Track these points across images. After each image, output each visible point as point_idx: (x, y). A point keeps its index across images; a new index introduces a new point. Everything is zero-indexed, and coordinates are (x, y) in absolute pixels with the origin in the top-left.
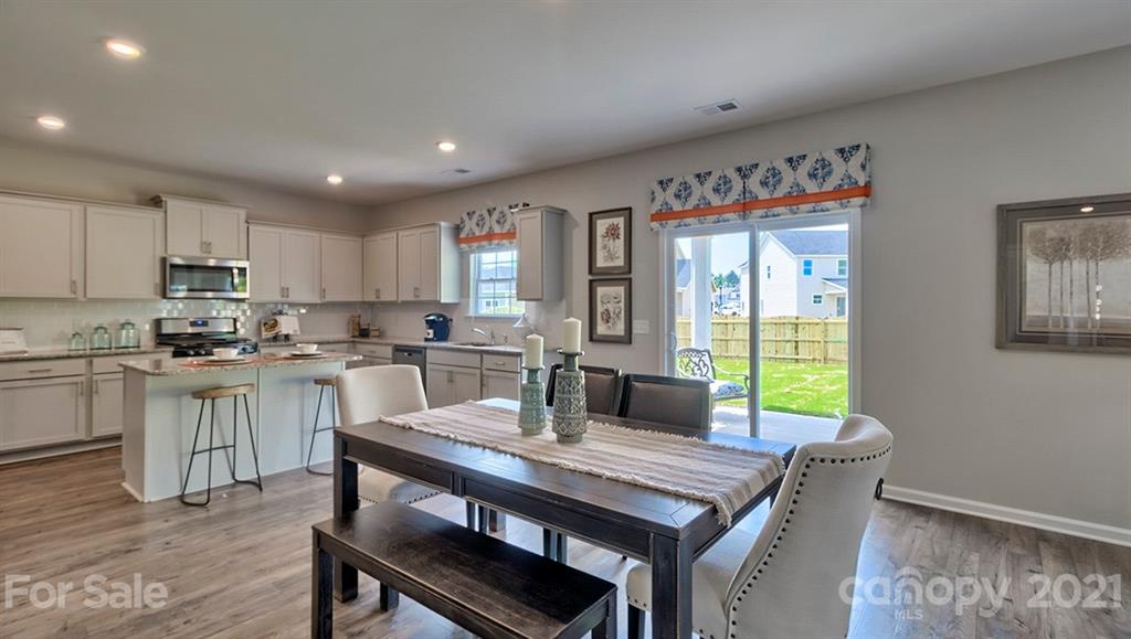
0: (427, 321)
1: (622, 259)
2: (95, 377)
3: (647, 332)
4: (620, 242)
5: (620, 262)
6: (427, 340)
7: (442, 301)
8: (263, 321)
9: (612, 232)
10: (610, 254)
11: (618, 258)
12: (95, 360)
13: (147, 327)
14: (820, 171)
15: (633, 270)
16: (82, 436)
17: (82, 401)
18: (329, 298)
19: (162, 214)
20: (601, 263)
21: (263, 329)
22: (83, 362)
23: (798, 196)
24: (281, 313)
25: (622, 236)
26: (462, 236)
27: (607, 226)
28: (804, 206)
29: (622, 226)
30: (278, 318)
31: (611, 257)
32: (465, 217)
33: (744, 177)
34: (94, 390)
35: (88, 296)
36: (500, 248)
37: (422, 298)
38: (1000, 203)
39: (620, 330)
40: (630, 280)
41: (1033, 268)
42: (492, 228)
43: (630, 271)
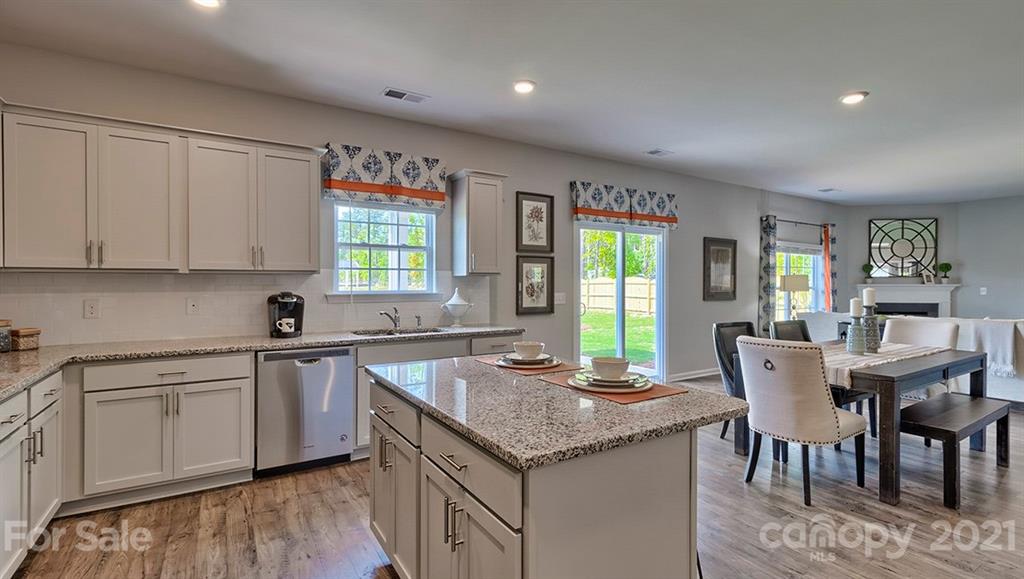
0: (283, 305)
1: (545, 239)
3: (565, 302)
4: (543, 225)
5: (543, 242)
9: (536, 214)
10: (535, 234)
11: (541, 238)
15: (554, 250)
20: (526, 241)
23: (652, 215)
25: (544, 219)
26: (336, 177)
27: (532, 208)
28: (655, 222)
29: (544, 209)
31: (535, 237)
32: (338, 149)
33: (631, 196)
36: (413, 207)
38: (706, 236)
39: (542, 303)
40: (552, 258)
41: (713, 265)
42: (395, 178)
43: (552, 250)
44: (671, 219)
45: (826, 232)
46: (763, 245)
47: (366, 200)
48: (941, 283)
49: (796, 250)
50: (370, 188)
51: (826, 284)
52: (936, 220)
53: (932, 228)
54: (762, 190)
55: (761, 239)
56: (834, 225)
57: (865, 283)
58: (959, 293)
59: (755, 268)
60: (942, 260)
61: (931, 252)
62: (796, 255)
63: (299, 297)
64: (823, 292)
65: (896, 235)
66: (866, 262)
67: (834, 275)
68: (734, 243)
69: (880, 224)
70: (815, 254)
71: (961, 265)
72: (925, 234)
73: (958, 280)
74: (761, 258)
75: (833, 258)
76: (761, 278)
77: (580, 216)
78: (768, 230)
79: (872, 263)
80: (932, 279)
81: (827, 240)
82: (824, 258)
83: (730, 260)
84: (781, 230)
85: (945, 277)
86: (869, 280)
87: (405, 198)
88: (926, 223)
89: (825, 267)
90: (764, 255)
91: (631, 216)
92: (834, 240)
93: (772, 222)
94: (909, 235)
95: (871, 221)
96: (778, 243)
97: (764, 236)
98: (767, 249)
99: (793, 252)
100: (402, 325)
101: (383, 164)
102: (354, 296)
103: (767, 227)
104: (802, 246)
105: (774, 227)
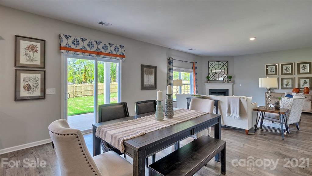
1: (39, 61)
3: (55, 93)
4: (38, 54)
5: (38, 63)
9: (32, 48)
10: (31, 58)
11: (36, 61)
14: (116, 49)
15: (46, 67)
20: (23, 62)
23: (111, 54)
25: (39, 51)
27: (28, 45)
28: (113, 57)
29: (38, 46)
31: (31, 60)
33: (98, 44)
38: (142, 64)
39: (37, 94)
40: (45, 71)
41: (145, 76)
43: (44, 67)
44: (122, 56)
45: (194, 65)
46: (169, 69)
48: (229, 82)
49: (183, 71)
51: (194, 83)
52: (227, 62)
53: (226, 64)
54: (168, 48)
55: (168, 66)
56: (196, 63)
57: (207, 82)
58: (234, 86)
59: (166, 77)
60: (230, 75)
61: (226, 72)
62: (183, 73)
64: (193, 86)
65: (216, 67)
66: (208, 75)
67: (196, 80)
68: (155, 68)
69: (212, 62)
70: (190, 72)
71: (234, 77)
72: (225, 66)
73: (234, 81)
74: (168, 73)
75: (196, 74)
76: (168, 81)
77: (62, 51)
78: (170, 63)
79: (209, 76)
80: (227, 81)
81: (194, 68)
82: (193, 74)
83: (154, 74)
84: (175, 63)
85: (230, 80)
86: (208, 82)
88: (225, 63)
89: (194, 77)
90: (169, 72)
91: (98, 53)
92: (196, 68)
93: (171, 60)
94: (220, 66)
95: (209, 62)
96: (174, 68)
97: (169, 65)
98: (170, 70)
99: (182, 72)
103: (170, 62)
104: (185, 70)
105: (172, 62)
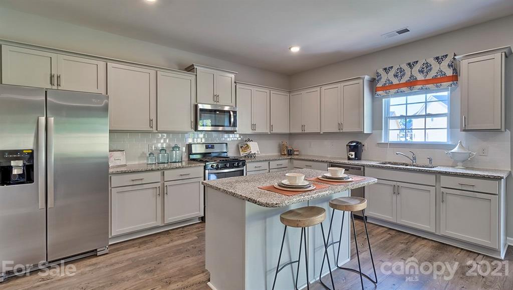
0: (350, 146)
2: (166, 184)
6: (349, 159)
7: (365, 132)
8: (240, 145)
12: (166, 172)
13: (184, 148)
16: (160, 224)
17: (159, 199)
18: (274, 131)
19: (195, 77)
21: (241, 150)
22: (159, 173)
24: (249, 140)
26: (379, 85)
30: (249, 143)
32: (381, 71)
34: (165, 192)
35: (158, 130)
37: (344, 130)
42: (413, 77)
47: (395, 93)
50: (398, 86)
63: (357, 143)
87: (419, 87)
100: (418, 162)
101: (406, 71)
102: (390, 144)
